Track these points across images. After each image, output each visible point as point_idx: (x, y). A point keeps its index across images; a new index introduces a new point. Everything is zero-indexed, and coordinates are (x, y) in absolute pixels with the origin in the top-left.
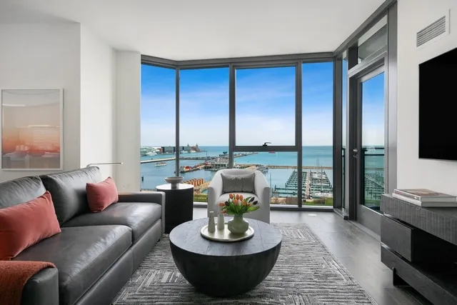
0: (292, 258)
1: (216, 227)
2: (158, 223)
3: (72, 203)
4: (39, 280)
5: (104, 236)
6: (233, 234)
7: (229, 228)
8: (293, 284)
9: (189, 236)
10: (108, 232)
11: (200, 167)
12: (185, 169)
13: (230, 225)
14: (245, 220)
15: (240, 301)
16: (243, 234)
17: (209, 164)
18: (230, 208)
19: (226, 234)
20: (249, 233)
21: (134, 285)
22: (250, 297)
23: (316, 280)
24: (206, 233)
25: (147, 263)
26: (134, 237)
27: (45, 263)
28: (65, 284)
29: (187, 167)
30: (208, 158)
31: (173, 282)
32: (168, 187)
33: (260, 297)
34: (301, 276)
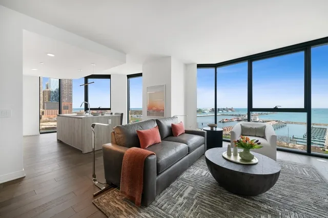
0: (293, 186)
1: (232, 154)
2: (203, 146)
3: (166, 131)
4: (150, 158)
5: (176, 147)
6: (242, 160)
7: (240, 156)
8: (291, 203)
9: (216, 155)
10: (178, 146)
11: (234, 120)
12: (225, 121)
13: (241, 154)
14: (251, 153)
15: (245, 199)
16: (250, 161)
17: (240, 119)
18: (240, 144)
19: (238, 159)
20: (254, 161)
21: (189, 172)
22: (253, 199)
23: (316, 208)
24: (226, 156)
25: (196, 164)
26: (189, 150)
27: (152, 152)
28: (159, 162)
29: (226, 120)
30: (240, 115)
31: (207, 176)
32: (209, 129)
33: (261, 202)
34: (299, 201)
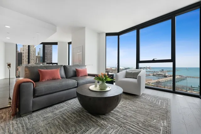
3: (71, 73)
8: (125, 121)
11: (151, 75)
17: (155, 74)
26: (78, 85)
30: (155, 72)
34: (133, 120)
